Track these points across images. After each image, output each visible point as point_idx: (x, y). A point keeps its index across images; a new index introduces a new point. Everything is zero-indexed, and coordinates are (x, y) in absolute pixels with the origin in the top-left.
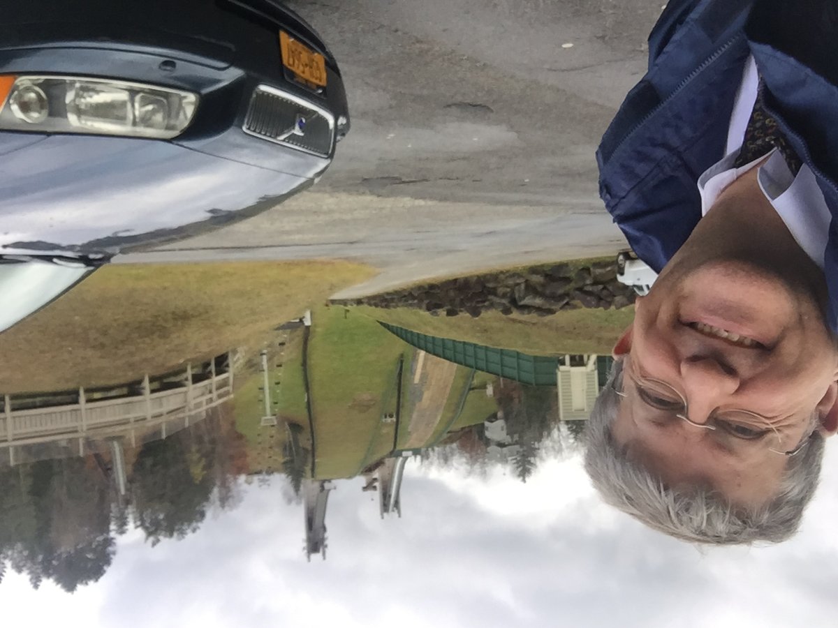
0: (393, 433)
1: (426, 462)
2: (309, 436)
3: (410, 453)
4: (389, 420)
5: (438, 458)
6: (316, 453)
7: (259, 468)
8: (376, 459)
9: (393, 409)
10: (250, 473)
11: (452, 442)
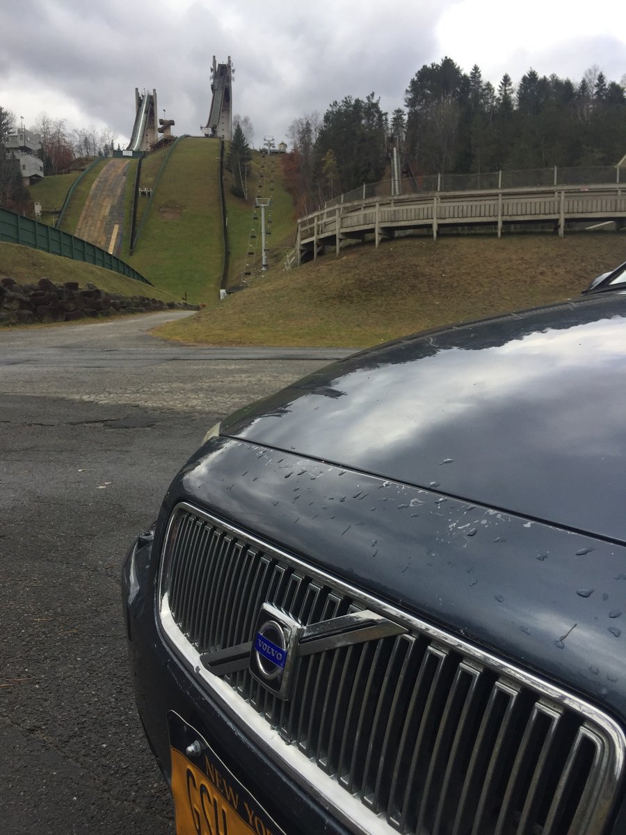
0: (142, 176)
1: (108, 142)
2: (225, 183)
3: (125, 153)
4: (145, 190)
5: (95, 145)
6: (219, 165)
7: (273, 158)
8: (160, 153)
9: (141, 201)
10: (281, 153)
11: (80, 159)
